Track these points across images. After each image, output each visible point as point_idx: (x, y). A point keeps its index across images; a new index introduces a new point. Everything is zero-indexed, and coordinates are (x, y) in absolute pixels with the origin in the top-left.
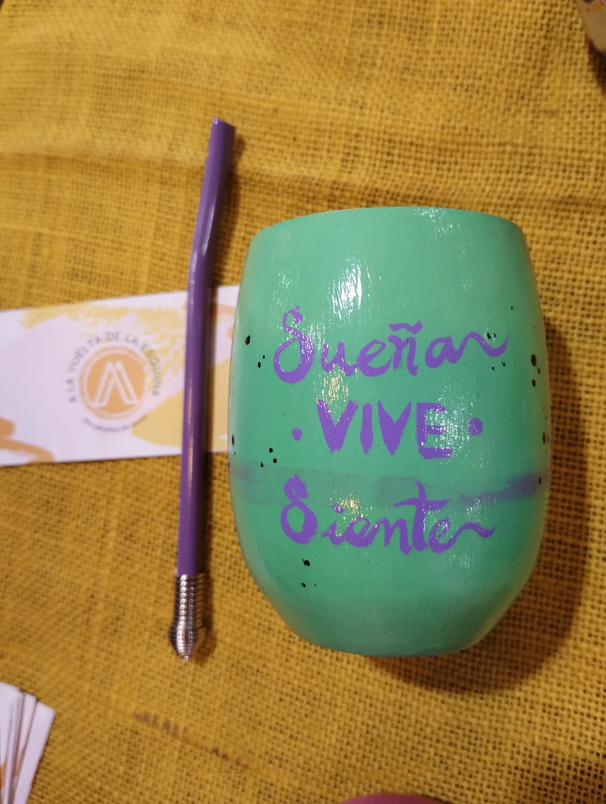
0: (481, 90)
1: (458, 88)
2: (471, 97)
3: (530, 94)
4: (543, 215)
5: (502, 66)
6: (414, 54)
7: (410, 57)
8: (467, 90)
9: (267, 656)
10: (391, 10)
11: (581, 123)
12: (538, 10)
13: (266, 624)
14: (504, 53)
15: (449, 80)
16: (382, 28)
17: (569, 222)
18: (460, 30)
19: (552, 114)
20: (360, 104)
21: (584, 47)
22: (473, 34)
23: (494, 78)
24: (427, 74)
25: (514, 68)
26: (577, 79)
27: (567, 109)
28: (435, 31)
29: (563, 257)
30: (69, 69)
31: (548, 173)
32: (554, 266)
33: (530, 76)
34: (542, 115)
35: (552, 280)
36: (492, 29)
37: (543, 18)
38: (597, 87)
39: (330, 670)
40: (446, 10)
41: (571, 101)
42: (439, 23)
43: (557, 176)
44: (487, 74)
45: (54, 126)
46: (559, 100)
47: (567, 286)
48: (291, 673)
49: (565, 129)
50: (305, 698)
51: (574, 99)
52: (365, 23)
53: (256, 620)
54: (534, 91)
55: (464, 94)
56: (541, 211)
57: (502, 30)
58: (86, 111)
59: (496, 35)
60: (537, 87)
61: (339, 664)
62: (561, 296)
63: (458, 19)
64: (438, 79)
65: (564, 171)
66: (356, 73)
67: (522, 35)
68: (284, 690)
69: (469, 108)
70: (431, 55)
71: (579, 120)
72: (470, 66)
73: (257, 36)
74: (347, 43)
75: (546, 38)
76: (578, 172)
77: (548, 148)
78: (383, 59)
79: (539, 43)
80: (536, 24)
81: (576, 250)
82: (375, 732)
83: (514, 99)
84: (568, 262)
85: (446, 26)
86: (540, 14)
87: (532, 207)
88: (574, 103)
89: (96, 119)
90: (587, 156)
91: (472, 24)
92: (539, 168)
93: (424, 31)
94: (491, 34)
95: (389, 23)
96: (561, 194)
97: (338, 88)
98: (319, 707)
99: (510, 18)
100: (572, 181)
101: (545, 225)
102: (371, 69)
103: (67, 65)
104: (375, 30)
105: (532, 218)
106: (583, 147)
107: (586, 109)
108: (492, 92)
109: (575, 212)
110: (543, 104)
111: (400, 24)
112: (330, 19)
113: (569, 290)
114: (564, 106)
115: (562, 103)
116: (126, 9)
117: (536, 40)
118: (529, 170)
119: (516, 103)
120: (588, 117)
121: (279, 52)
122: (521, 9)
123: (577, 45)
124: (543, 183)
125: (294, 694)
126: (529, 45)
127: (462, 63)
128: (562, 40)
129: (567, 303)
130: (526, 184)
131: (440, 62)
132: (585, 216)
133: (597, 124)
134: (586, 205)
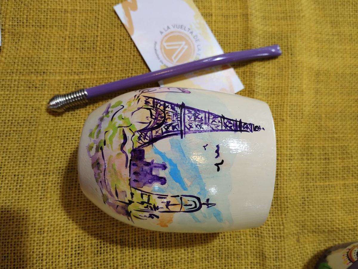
0: (304, 209)
1: (303, 199)
2: (300, 206)
3: (305, 229)
4: (256, 247)
5: (315, 216)
6: (314, 177)
7: (313, 175)
8: (303, 203)
9: (34, 165)
10: (331, 162)
11: (296, 254)
12: (339, 225)
13: (50, 161)
14: (320, 215)
15: (306, 194)
16: (324, 160)
17: (255, 258)
18: (327, 195)
19: (298, 241)
20: (291, 158)
21: (326, 247)
22: (326, 201)
23: (309, 214)
24: (307, 184)
25: (315, 221)
26: (313, 247)
27: (301, 246)
28: (325, 184)
29: (240, 259)
30: (288, 18)
31: (274, 246)
32: (236, 255)
33: (312, 228)
34: (297, 236)
35: (230, 256)
36: (329, 208)
37: (336, 228)
38: (311, 256)
39: (35, 196)
40: (334, 187)
41: (304, 247)
42: (329, 185)
43: (273, 249)
44: (311, 210)
45: (262, 14)
46: (304, 242)
47: (228, 263)
48: (29, 178)
49: (293, 248)
50: (18, 187)
51: (305, 248)
52: (324, 152)
53: (50, 156)
54: (306, 231)
55: (301, 202)
56: (258, 246)
57: (329, 212)
58: (270, 30)
59: (327, 210)
60: (308, 232)
61: (39, 199)
62: (224, 261)
63: (331, 193)
64: (306, 189)
65: (276, 252)
66: (304, 152)
67: (328, 221)
68: (20, 176)
69: (296, 206)
70: (315, 184)
72: (313, 202)
73: (313, 104)
74: (315, 146)
75: (329, 231)
76: (276, 258)
77: (284, 243)
78: (311, 163)
80: (334, 226)
81: (244, 263)
83: (302, 224)
84: (238, 261)
85: (328, 188)
86: (338, 226)
87: (259, 242)
88: (304, 248)
89: (268, 35)
90: (283, 260)
91: (330, 199)
92: (275, 241)
93: (324, 179)
94: (327, 208)
95: (326, 163)
96: (266, 253)
97: (297, 146)
98: (16, 194)
99: (334, 215)
100: (272, 256)
101: (252, 249)
102: (306, 159)
103: (290, 16)
104: (322, 157)
105: (254, 243)
106: (287, 258)
107: (302, 254)
108: (304, 214)
109: (260, 260)
110: (302, 236)
111: (326, 168)
112: (325, 136)
113: (227, 264)
114: (302, 245)
116: (318, 40)
117: (327, 227)
118: (274, 238)
119: (300, 225)
120: (299, 256)
121: (308, 116)
122: (339, 218)
123: (327, 244)
124: (270, 244)
125: (19, 181)
126: (324, 225)
127: (314, 199)
128: (328, 237)
129: (221, 265)
130: (268, 237)
131: (313, 189)
132: (258, 265)
133: (297, 261)
134: (263, 264)
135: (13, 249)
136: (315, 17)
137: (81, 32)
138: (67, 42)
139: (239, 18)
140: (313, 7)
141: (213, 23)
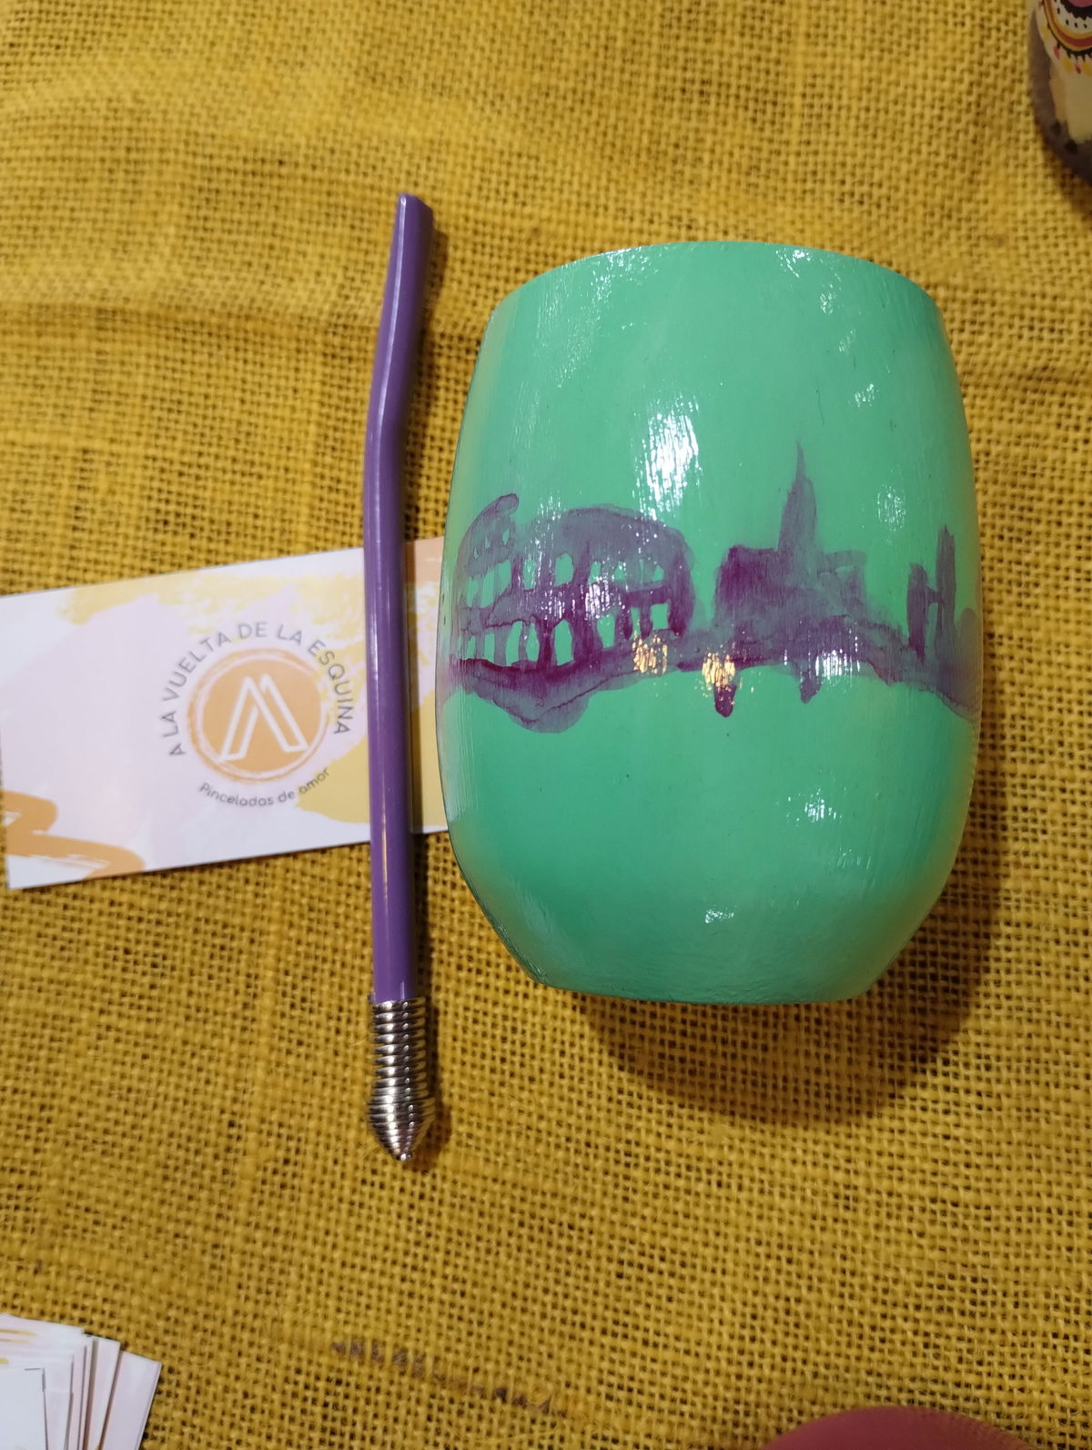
0: (884, 203)
1: (847, 198)
2: (870, 213)
3: (959, 210)
4: (1004, 398)
5: (913, 165)
6: (765, 145)
7: (759, 150)
8: (861, 203)
9: (588, 1196)
10: (721, 74)
11: (1047, 254)
12: (961, 81)
13: (582, 1136)
14: (915, 146)
15: (828, 186)
16: (708, 102)
17: (1044, 408)
18: (840, 108)
19: (1000, 241)
20: (685, 221)
21: (1035, 141)
22: (863, 115)
23: (903, 186)
24: (790, 177)
25: (932, 169)
26: (1030, 188)
27: (1021, 233)
28: (798, 108)
29: (1040, 465)
30: (133, 156)
31: (1006, 331)
32: (1026, 480)
33: (957, 182)
34: (983, 243)
35: (1025, 503)
36: (892, 108)
37: (969, 93)
38: (1063, 201)
39: (708, 1207)
40: (815, 76)
41: (1025, 222)
42: (804, 95)
43: (1020, 337)
44: (890, 178)
45: (107, 254)
46: (1005, 220)
47: (1050, 512)
48: (636, 1222)
49: (1024, 264)
50: (664, 1266)
51: (1030, 218)
52: (678, 94)
53: (563, 1131)
54: (966, 207)
55: (857, 210)
56: (999, 392)
57: (908, 109)
58: (172, 230)
59: (899, 118)
60: (969, 200)
61: (723, 1192)
62: (1042, 528)
63: (836, 91)
64: (809, 185)
65: (1031, 328)
66: (669, 172)
67: (940, 118)
68: (625, 1256)
69: (869, 229)
70: (793, 148)
71: (1043, 249)
72: (863, 165)
73: (488, 108)
74: (648, 125)
75: (976, 124)
76: (1052, 330)
77: (1003, 292)
78: (713, 151)
79: (966, 132)
80: (960, 101)
81: (1058, 453)
82: (801, 1308)
83: (937, 217)
84: (1048, 473)
85: (816, 101)
86: (964, 87)
87: (986, 387)
88: (1030, 225)
89: (190, 243)
90: (1066, 304)
91: (860, 99)
92: (992, 324)
93: (779, 109)
94: (891, 115)
95: (719, 95)
96: (1031, 363)
97: (644, 195)
98: (693, 1279)
99: (919, 91)
100: (1045, 344)
101: (1007, 415)
102: (694, 166)
103: (128, 150)
104: (695, 106)
105: (986, 403)
106: (1057, 290)
107: (1051, 235)
108: (902, 206)
109: (1053, 393)
110: (982, 225)
111: (738, 97)
112: (616, 85)
113: (1054, 517)
114: (1015, 230)
115: (1011, 225)
116: (237, 56)
117: (961, 126)
118: (976, 328)
119: (941, 225)
120: (1056, 245)
121: (532, 135)
122: (935, 78)
123: (1022, 137)
124: (1000, 346)
125: (645, 1261)
126: (952, 134)
127: (849, 161)
128: (1000, 128)
129: (1052, 539)
130: (973, 349)
131: (811, 159)
132: (1068, 400)
133: (1072, 256)
134: (1070, 382)
135: (899, 1311)
136: (146, 54)
137: (86, 962)
138: (123, 1024)
139: (107, 347)
140: (102, 58)
141: (115, 448)
